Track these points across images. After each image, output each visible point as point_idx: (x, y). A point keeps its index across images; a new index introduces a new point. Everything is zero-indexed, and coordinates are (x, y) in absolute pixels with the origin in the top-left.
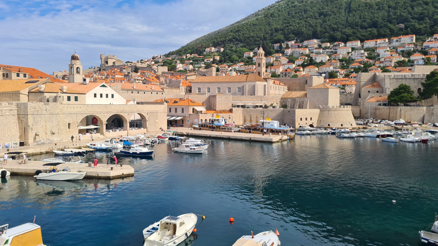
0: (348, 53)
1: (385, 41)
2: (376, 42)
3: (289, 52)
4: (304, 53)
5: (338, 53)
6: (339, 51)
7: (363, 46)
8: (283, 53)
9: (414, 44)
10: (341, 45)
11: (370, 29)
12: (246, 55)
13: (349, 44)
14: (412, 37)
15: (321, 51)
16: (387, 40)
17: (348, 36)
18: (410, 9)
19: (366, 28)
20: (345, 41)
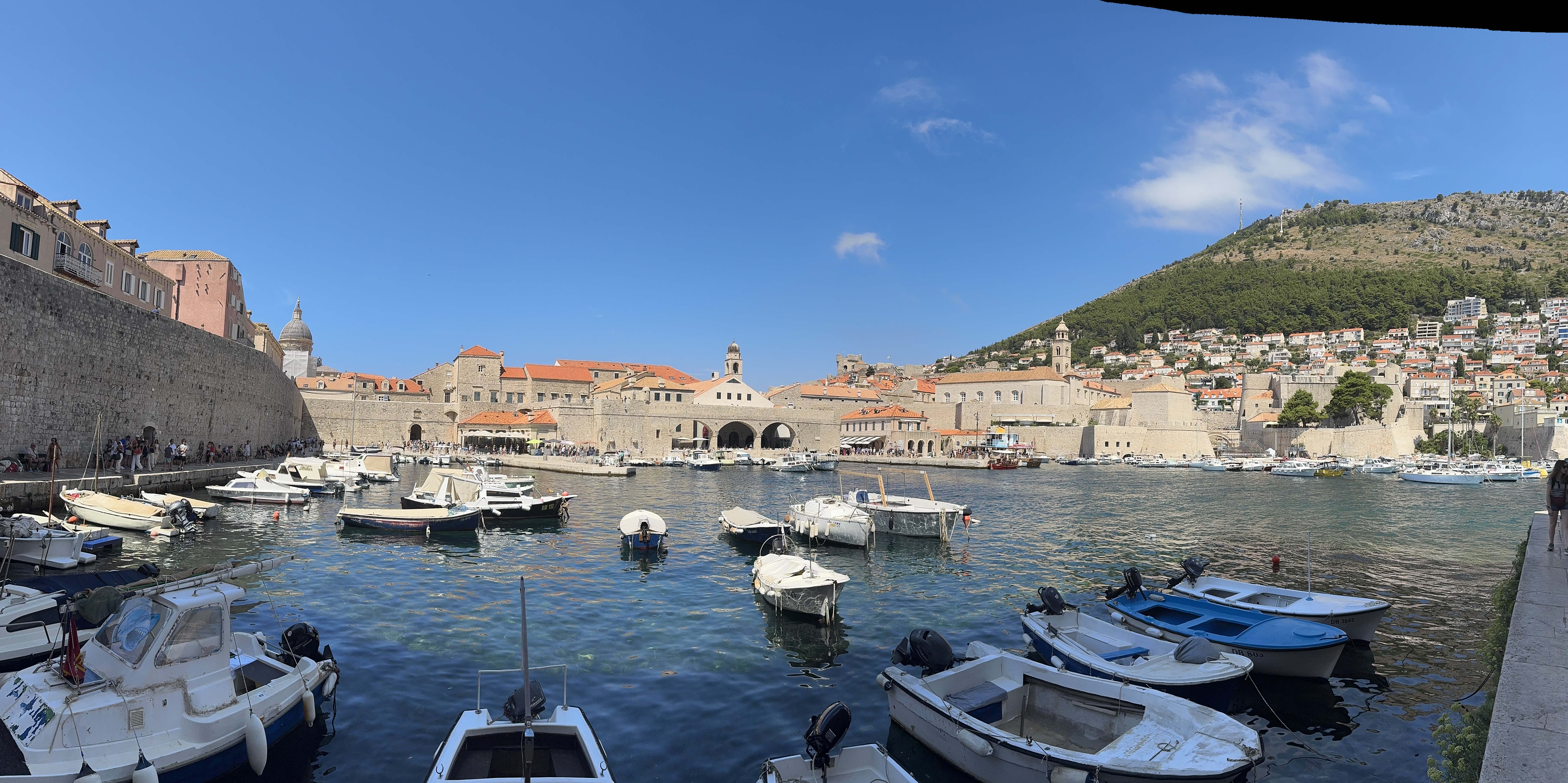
0: (1263, 352)
1: (1320, 335)
2: (1308, 336)
3: (1167, 347)
4: (1193, 351)
5: (1248, 351)
6: (1249, 349)
7: (1287, 343)
8: (1157, 349)
9: (1361, 342)
10: (1254, 340)
11: (1300, 316)
12: (1094, 352)
13: (1267, 338)
14: (1359, 332)
15: (1222, 348)
16: (1324, 335)
17: (1266, 325)
18: (1361, 288)
19: (1294, 314)
20: (1260, 333)
